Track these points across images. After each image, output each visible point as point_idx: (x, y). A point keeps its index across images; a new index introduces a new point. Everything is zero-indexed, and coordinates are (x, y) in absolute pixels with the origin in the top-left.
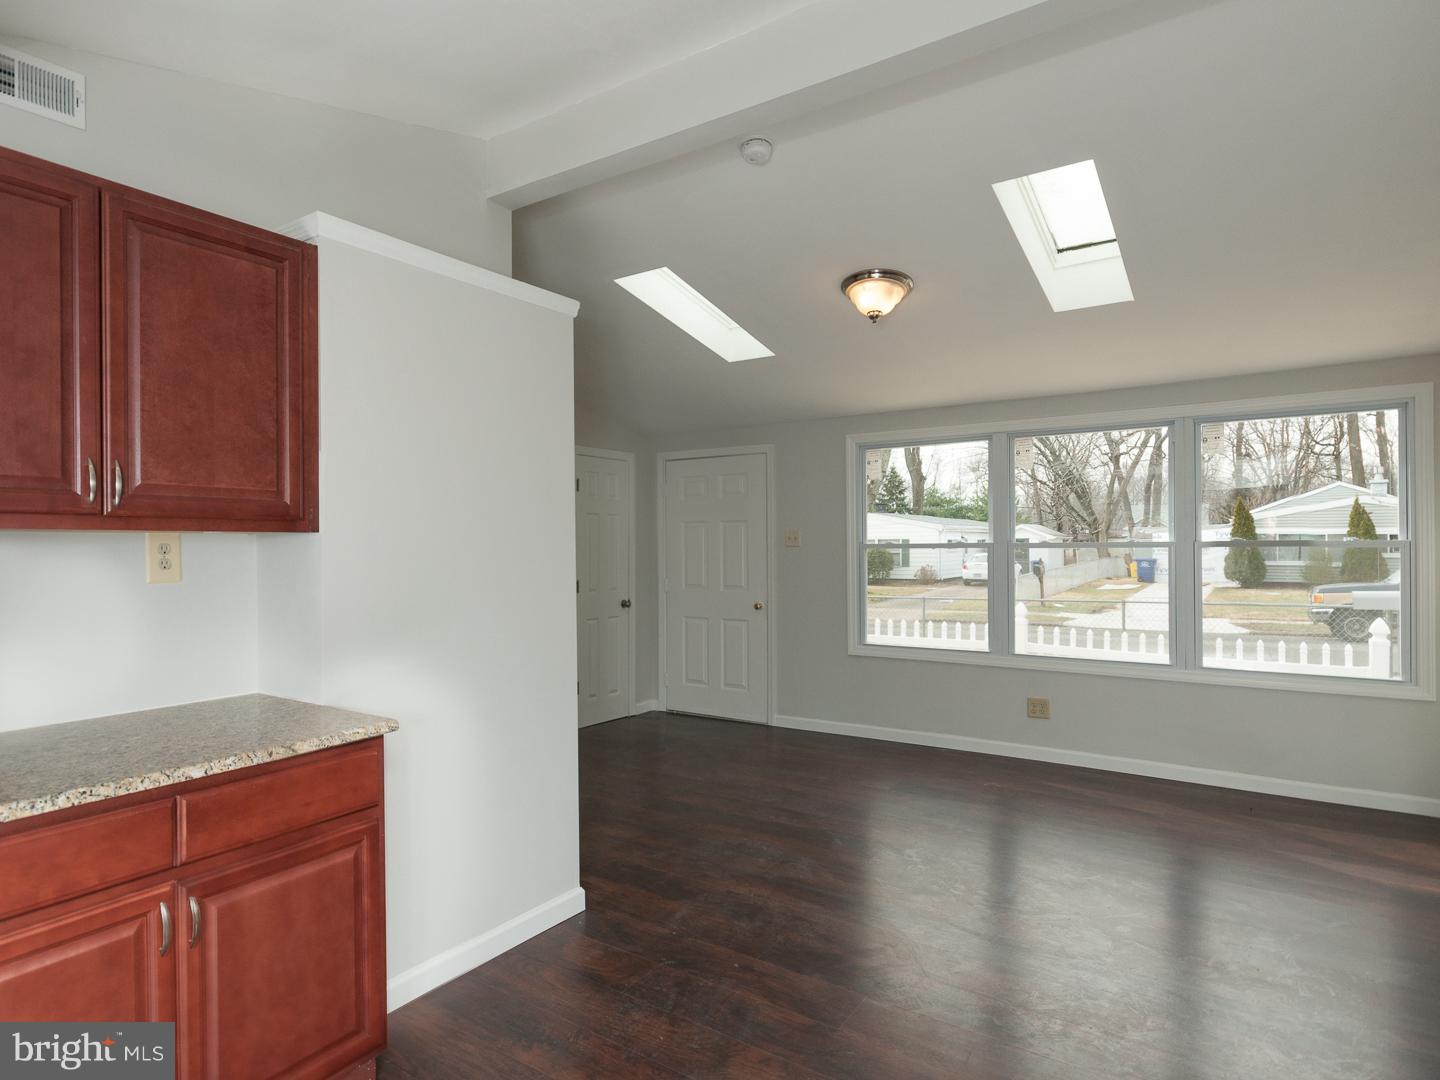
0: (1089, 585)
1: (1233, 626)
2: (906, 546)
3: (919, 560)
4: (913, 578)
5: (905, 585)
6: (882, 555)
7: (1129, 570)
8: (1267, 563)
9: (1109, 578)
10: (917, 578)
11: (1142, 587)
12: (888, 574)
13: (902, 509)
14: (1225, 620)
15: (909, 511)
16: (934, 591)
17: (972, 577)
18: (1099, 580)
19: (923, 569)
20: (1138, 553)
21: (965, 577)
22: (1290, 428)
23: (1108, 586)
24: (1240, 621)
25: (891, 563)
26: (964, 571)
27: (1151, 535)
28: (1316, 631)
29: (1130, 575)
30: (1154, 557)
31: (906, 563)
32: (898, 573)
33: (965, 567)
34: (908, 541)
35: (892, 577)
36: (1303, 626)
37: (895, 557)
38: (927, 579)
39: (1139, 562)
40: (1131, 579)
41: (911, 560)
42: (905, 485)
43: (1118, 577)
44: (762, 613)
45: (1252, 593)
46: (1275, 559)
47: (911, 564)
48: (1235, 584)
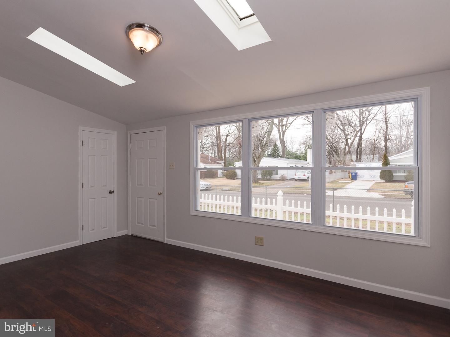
0: (335, 181)
1: (379, 195)
2: (277, 168)
3: (281, 173)
4: (279, 178)
5: (276, 181)
6: (269, 171)
7: (349, 176)
8: (394, 174)
9: (342, 179)
10: (280, 178)
11: (353, 182)
12: (271, 177)
13: (278, 156)
14: (376, 193)
15: (280, 157)
16: (285, 182)
17: (297, 178)
18: (339, 179)
19: (282, 176)
20: (352, 171)
21: (295, 178)
22: (403, 131)
23: (341, 181)
24: (381, 194)
25: (272, 173)
26: (295, 176)
27: (356, 165)
28: (406, 197)
29: (349, 178)
30: (357, 172)
31: (277, 174)
32: (274, 177)
33: (295, 175)
34: (277, 166)
35: (272, 178)
36: (402, 195)
37: (273, 172)
38: (283, 179)
39: (352, 173)
40: (350, 179)
41: (278, 173)
42: (279, 149)
43: (346, 178)
44: (161, 196)
45: (388, 184)
46: (396, 173)
47: (278, 174)
48: (383, 181)
